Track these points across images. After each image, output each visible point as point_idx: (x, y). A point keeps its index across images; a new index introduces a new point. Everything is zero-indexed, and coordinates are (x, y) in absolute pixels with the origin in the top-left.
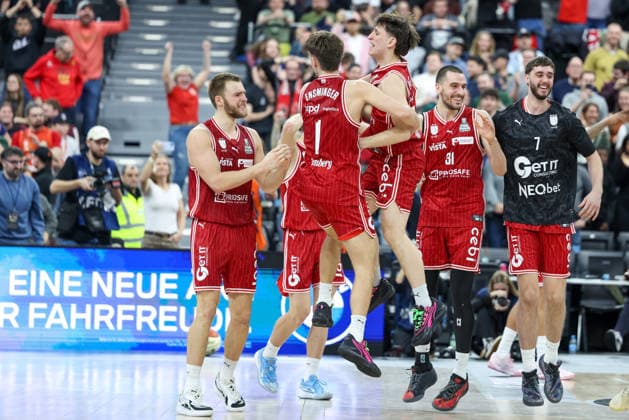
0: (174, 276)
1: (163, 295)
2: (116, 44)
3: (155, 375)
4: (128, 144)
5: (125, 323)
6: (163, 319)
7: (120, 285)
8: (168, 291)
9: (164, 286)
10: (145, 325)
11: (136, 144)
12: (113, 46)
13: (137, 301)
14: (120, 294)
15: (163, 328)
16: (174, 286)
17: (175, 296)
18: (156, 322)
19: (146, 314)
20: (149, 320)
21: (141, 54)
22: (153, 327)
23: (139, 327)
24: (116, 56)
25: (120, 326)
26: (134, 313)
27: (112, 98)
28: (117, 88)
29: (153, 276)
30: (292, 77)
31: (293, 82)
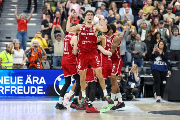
0: (22, 77)
1: (19, 83)
2: (3, 7)
3: (17, 107)
4: (7, 38)
5: (7, 92)
6: (19, 90)
7: (5, 80)
9: (19, 80)
10: (13, 92)
11: (10, 38)
12: (2, 8)
13: (11, 85)
14: (5, 83)
15: (19, 93)
16: (22, 80)
17: (22, 83)
18: (17, 91)
19: (14, 89)
20: (14, 91)
21: (10, 11)
22: (16, 93)
23: (11, 93)
24: (3, 12)
26: (10, 89)
27: (2, 24)
28: (4, 21)
29: (16, 77)
30: (58, 17)
31: (57, 18)
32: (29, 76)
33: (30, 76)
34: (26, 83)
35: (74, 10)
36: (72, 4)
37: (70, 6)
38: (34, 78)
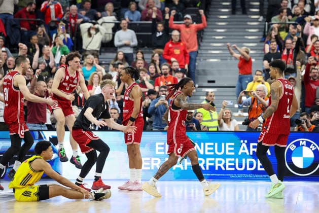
0: (233, 144)
1: (227, 153)
2: (203, 34)
3: (225, 191)
4: (209, 82)
5: (210, 167)
6: (228, 164)
7: (207, 149)
8: (230, 151)
9: (228, 149)
10: (219, 167)
11: (213, 82)
12: (202, 36)
13: (215, 156)
14: (207, 153)
15: (228, 169)
16: (232, 149)
17: (233, 154)
18: (225, 166)
19: (220, 162)
20: (221, 165)
21: (215, 39)
22: (223, 169)
23: (217, 169)
24: (203, 40)
25: (207, 168)
26: (214, 162)
27: (202, 60)
28: (204, 55)
29: (223, 144)
30: (289, 48)
31: (288, 50)
32: (244, 142)
33: (246, 141)
34: (240, 153)
35: (317, 37)
36: (313, 27)
37: (310, 30)
38: (252, 145)
